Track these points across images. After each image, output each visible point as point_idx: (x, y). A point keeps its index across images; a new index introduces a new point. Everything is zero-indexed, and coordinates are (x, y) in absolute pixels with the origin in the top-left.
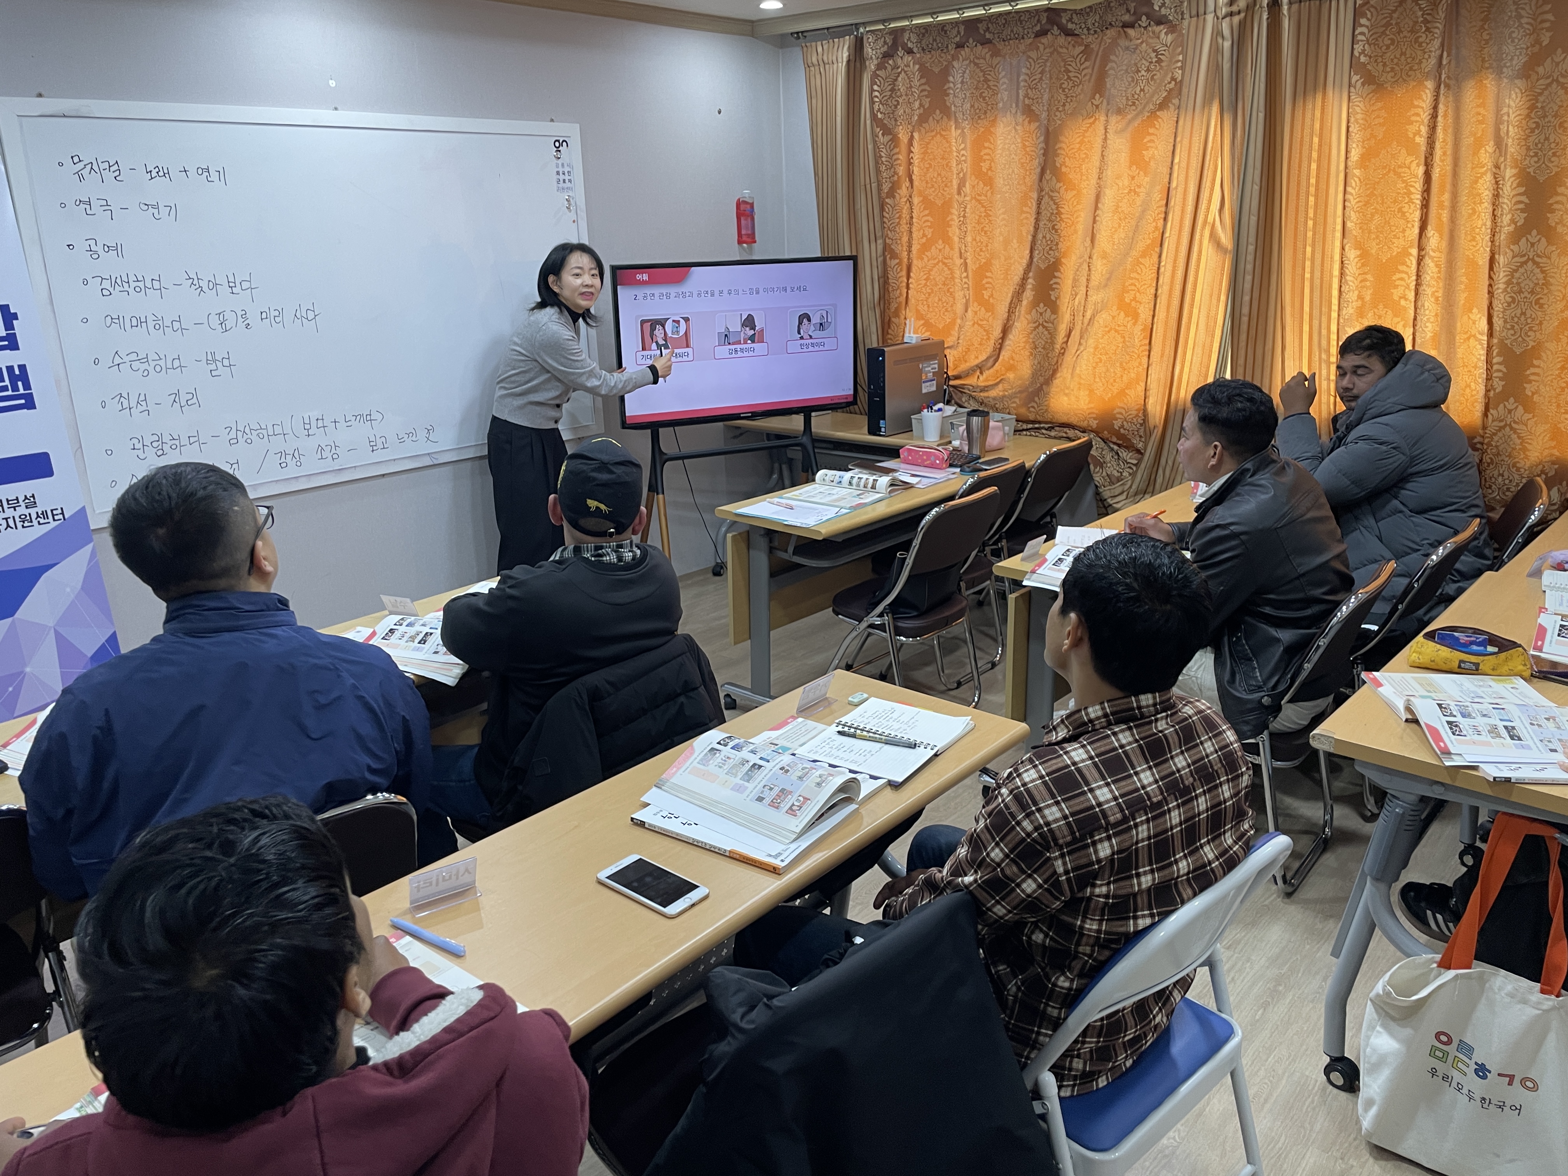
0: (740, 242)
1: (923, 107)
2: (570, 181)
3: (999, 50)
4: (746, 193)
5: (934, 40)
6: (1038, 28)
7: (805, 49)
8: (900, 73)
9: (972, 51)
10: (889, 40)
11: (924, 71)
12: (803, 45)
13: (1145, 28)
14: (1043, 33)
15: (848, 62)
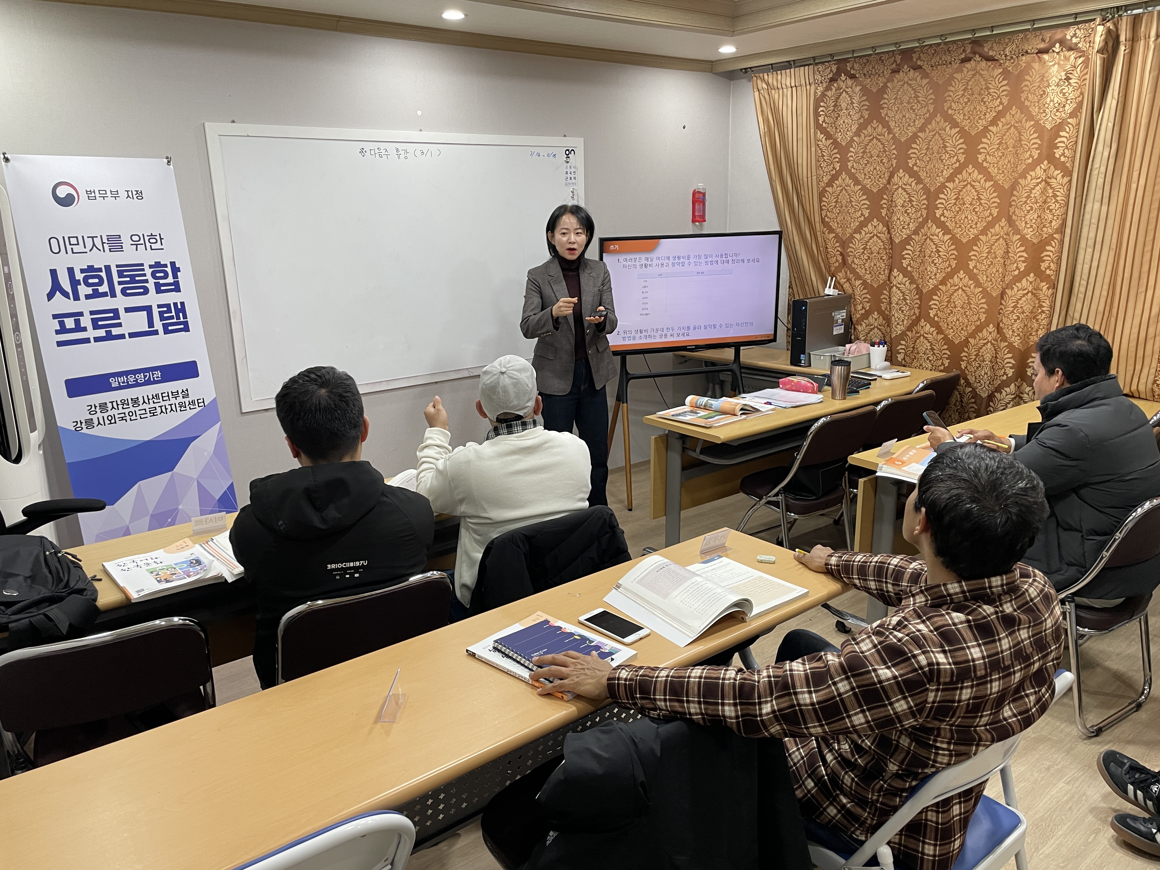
0: (694, 221)
1: (863, 118)
3: (928, 74)
4: (700, 186)
5: (873, 68)
6: (963, 56)
8: (842, 93)
9: (906, 74)
11: (865, 91)
12: (751, 77)
13: (1058, 53)
14: (967, 60)
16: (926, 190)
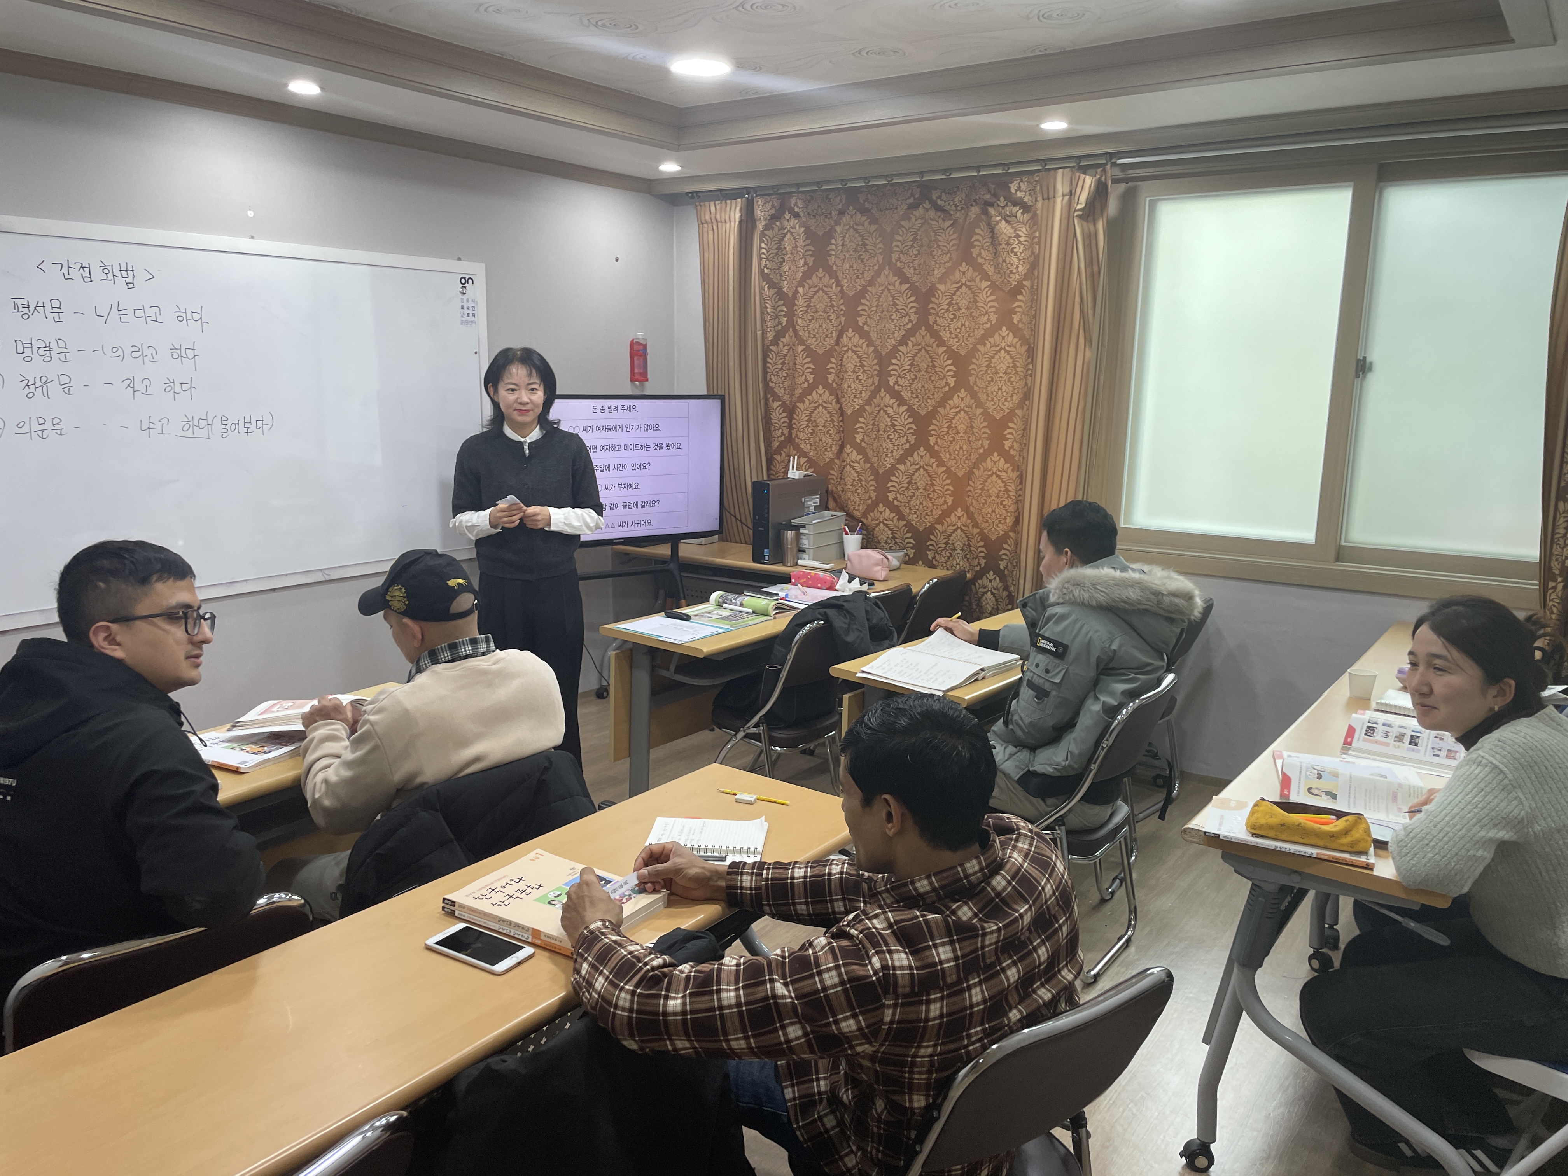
0: (632, 380)
1: (808, 265)
2: (474, 315)
3: (876, 218)
4: (640, 335)
5: (819, 206)
6: (911, 201)
7: (699, 207)
8: (786, 233)
9: (852, 217)
10: (777, 204)
11: (808, 233)
12: (697, 203)
13: (1004, 207)
14: (914, 207)
15: (741, 222)
16: (877, 354)
